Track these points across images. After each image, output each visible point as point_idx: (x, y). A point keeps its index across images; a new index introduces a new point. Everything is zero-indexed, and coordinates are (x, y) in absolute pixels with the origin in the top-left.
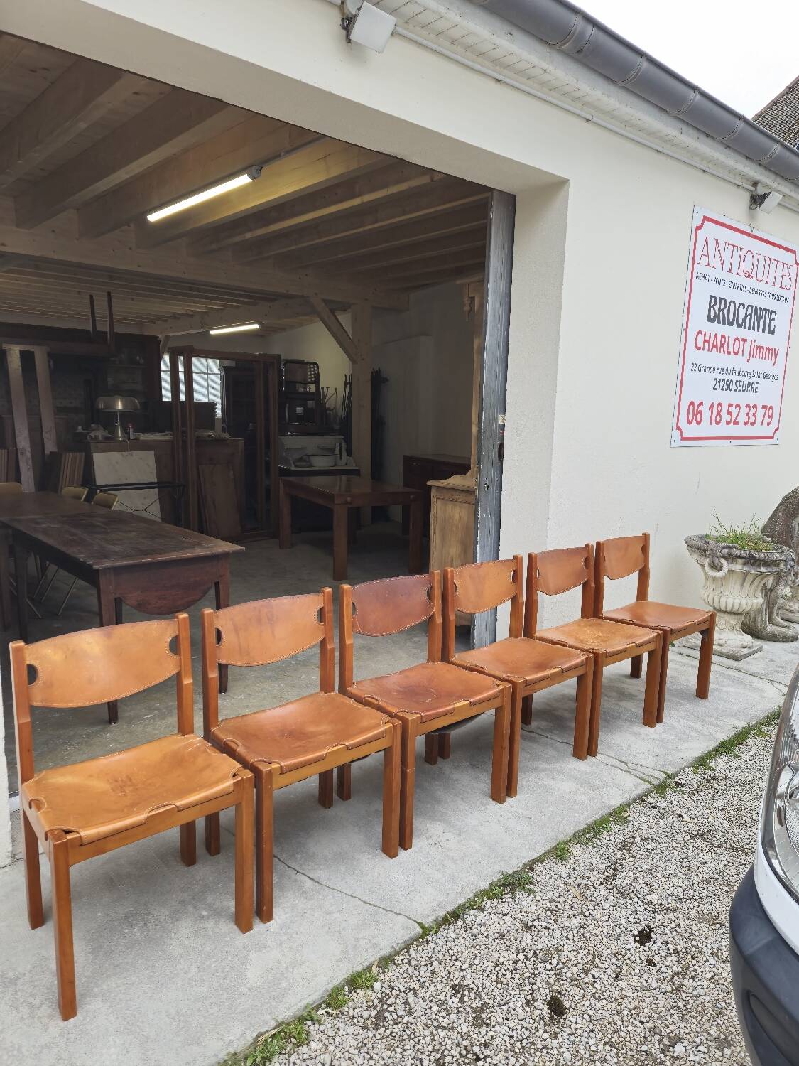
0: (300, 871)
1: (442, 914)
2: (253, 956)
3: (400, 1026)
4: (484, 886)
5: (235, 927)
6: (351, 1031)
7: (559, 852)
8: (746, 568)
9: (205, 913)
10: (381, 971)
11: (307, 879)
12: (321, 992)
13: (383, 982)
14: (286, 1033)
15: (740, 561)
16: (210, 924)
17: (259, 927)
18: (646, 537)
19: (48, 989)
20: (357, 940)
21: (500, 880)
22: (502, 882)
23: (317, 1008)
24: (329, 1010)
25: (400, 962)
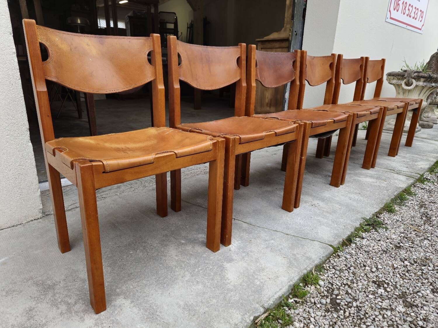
0: (235, 219)
1: (341, 240)
2: (227, 265)
3: (353, 308)
4: (357, 225)
5: (207, 249)
6: (319, 313)
7: (388, 209)
8: (425, 84)
9: (183, 242)
10: (319, 274)
11: (242, 222)
12: (287, 287)
13: (324, 280)
14: (273, 316)
15: (422, 80)
16: (189, 248)
17: (223, 249)
18: (383, 61)
19: (79, 291)
20: (294, 255)
21: (364, 222)
22: (366, 223)
23: (288, 298)
24: (296, 299)
25: (328, 268)
